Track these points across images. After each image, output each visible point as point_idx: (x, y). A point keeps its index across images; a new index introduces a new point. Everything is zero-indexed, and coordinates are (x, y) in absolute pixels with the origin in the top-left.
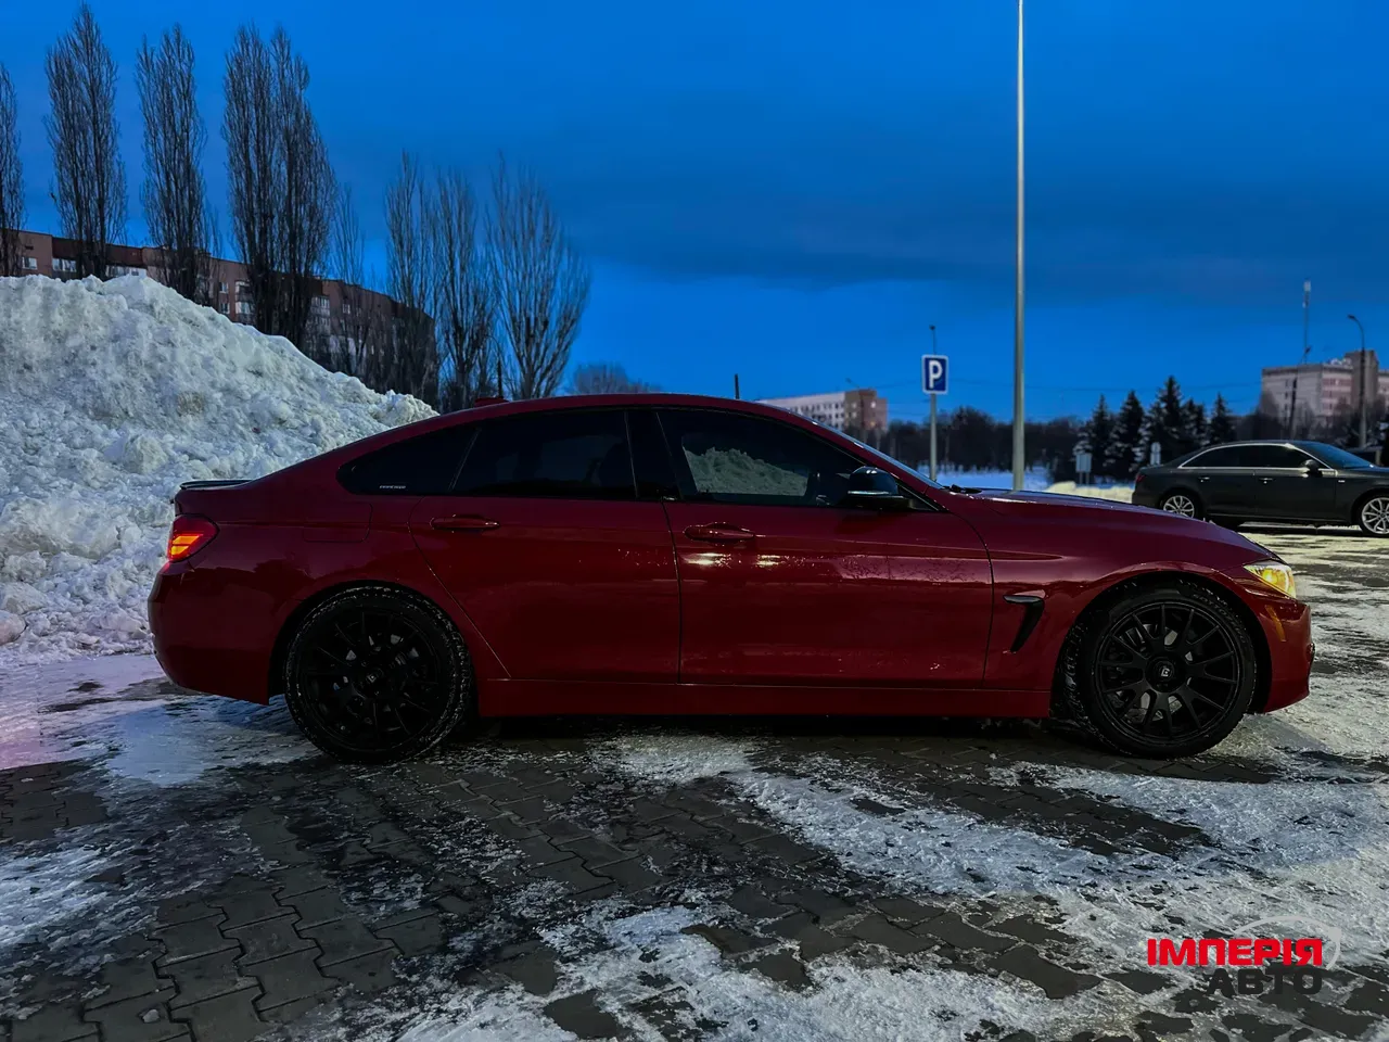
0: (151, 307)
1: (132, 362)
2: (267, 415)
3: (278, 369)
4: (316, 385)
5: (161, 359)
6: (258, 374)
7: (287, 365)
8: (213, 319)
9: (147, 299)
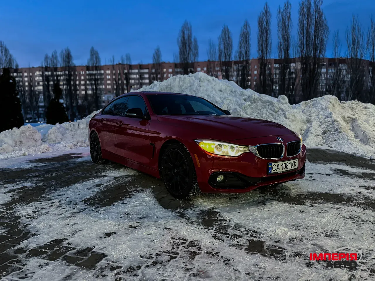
0: (200, 78)
1: (192, 91)
2: (215, 101)
3: (226, 89)
4: (234, 92)
5: (197, 89)
6: (221, 91)
7: (228, 88)
8: (213, 79)
9: (200, 77)
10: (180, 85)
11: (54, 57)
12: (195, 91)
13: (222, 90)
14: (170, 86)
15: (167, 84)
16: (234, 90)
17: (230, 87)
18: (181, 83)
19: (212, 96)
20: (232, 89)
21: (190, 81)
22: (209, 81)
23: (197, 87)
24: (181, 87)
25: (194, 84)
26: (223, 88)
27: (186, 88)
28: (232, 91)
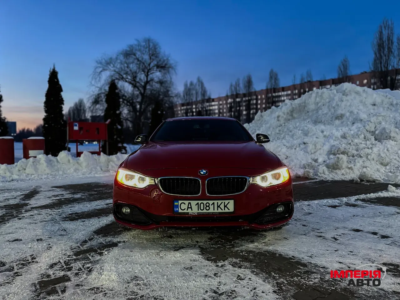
0: (345, 91)
7: (386, 100)
8: (364, 91)
9: (344, 89)
10: (317, 101)
11: (237, 84)
12: (334, 108)
13: (377, 103)
14: (304, 104)
15: (301, 102)
16: (395, 102)
17: (389, 98)
18: (318, 99)
19: (356, 113)
20: (392, 102)
21: (330, 96)
22: (357, 93)
23: (337, 102)
24: (318, 103)
25: (334, 99)
26: (378, 100)
27: (323, 105)
28: (392, 104)
